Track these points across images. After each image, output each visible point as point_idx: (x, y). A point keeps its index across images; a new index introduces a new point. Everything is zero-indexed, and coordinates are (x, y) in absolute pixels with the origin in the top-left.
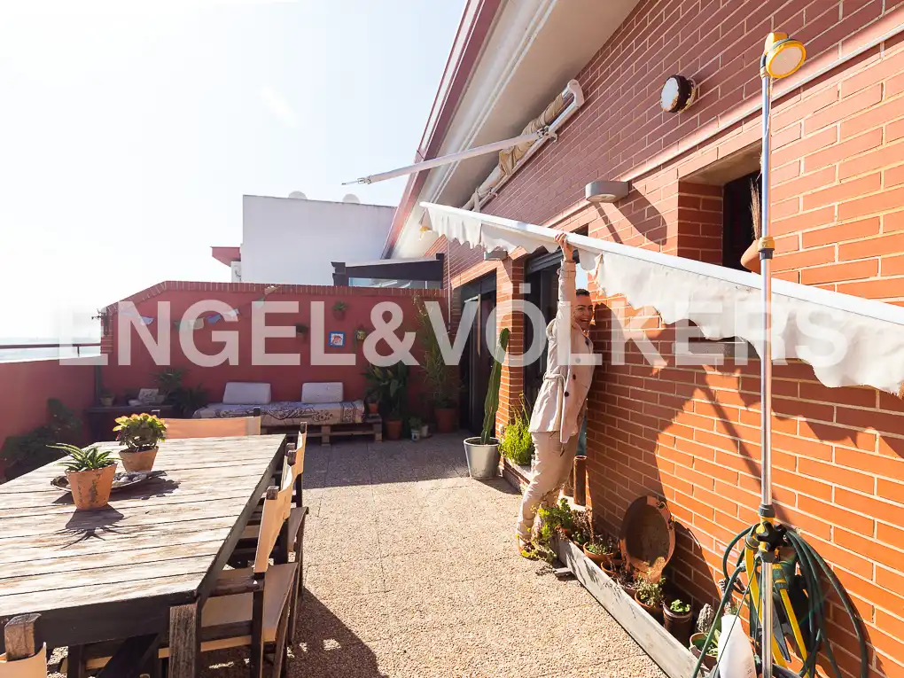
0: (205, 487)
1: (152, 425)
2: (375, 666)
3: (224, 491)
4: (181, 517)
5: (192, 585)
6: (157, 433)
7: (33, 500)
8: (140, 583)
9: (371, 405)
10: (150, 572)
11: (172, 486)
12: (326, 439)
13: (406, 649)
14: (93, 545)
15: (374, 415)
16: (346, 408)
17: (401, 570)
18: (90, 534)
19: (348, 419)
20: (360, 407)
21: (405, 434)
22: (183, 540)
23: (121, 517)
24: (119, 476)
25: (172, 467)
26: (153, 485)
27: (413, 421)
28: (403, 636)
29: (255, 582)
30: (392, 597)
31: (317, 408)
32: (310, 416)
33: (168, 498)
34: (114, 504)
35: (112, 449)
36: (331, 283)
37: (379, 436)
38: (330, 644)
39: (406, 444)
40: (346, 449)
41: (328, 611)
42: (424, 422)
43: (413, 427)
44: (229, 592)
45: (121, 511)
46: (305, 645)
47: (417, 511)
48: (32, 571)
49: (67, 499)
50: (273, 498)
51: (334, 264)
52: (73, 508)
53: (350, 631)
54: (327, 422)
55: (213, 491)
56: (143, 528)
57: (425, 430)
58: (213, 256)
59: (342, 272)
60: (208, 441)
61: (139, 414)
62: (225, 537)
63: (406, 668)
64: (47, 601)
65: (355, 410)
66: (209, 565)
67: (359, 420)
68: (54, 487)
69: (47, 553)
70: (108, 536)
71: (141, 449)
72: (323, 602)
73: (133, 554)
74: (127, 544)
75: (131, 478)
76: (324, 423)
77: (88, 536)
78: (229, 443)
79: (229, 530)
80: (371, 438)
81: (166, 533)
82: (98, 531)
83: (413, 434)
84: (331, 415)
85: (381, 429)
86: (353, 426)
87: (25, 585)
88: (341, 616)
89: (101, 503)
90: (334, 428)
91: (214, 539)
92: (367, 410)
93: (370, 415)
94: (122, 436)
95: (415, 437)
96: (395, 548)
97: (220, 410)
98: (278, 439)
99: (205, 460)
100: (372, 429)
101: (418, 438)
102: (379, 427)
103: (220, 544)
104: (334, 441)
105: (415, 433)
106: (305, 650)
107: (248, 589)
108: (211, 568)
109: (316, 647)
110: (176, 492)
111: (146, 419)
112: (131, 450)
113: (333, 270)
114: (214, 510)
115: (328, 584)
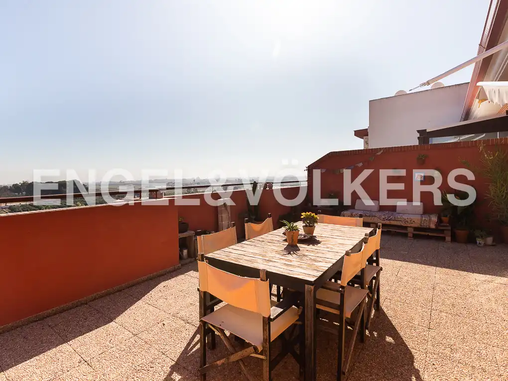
0: (329, 245)
1: (313, 217)
2: (413, 362)
3: (336, 249)
4: (317, 255)
5: (312, 279)
6: (315, 221)
7: (278, 238)
8: (298, 273)
9: (443, 218)
10: (303, 271)
11: (318, 242)
12: (410, 235)
13: (435, 363)
14: (290, 257)
15: (446, 224)
16: (424, 218)
17: (444, 321)
18: (289, 253)
19: (425, 225)
20: (434, 219)
21: (471, 240)
22: (315, 263)
23: (299, 250)
24: (301, 235)
25: (319, 235)
26: (311, 240)
27: (477, 233)
28: (435, 356)
29: (341, 289)
30: (433, 333)
31: (405, 217)
32: (401, 221)
33: (315, 247)
34: (298, 245)
35: (300, 225)
36: (416, 143)
37: (448, 239)
38: (389, 339)
39: (470, 247)
40: (424, 243)
41: (392, 324)
42: (489, 234)
43: (478, 237)
44: (330, 289)
45: (300, 248)
46: (376, 333)
47: (467, 291)
48: (274, 260)
49: (285, 240)
50: (348, 255)
51: (418, 131)
52: (287, 244)
53: (402, 338)
54: (412, 225)
55: (332, 248)
56: (304, 255)
57: (490, 240)
58: (355, 135)
59: (424, 136)
60: (338, 227)
61: (309, 212)
62: (329, 266)
63: (432, 373)
64: (275, 270)
65: (430, 220)
66: (320, 274)
67: (433, 226)
68: (283, 235)
69: (278, 256)
70: (294, 255)
71: (310, 226)
72: (390, 318)
73: (299, 263)
74: (298, 260)
75: (305, 236)
76: (409, 225)
77: (289, 254)
78: (346, 229)
79: (332, 264)
80: (443, 239)
81: (311, 259)
82: (292, 253)
83: (478, 242)
84: (414, 222)
85: (450, 234)
86: (429, 229)
87: (271, 264)
88: (398, 329)
89: (295, 244)
90: (416, 229)
91: (325, 266)
92: (440, 221)
93: (442, 224)
94: (304, 220)
95: (480, 243)
96: (443, 308)
97: (353, 213)
98: (368, 230)
99: (333, 234)
100: (443, 233)
101: (482, 245)
102: (449, 233)
103: (327, 268)
104: (415, 236)
105: (479, 241)
106: (376, 335)
107: (338, 291)
108: (320, 276)
109: (382, 337)
110: (319, 245)
111: (311, 214)
112: (306, 226)
113: (418, 135)
114: (329, 255)
115: (395, 311)
